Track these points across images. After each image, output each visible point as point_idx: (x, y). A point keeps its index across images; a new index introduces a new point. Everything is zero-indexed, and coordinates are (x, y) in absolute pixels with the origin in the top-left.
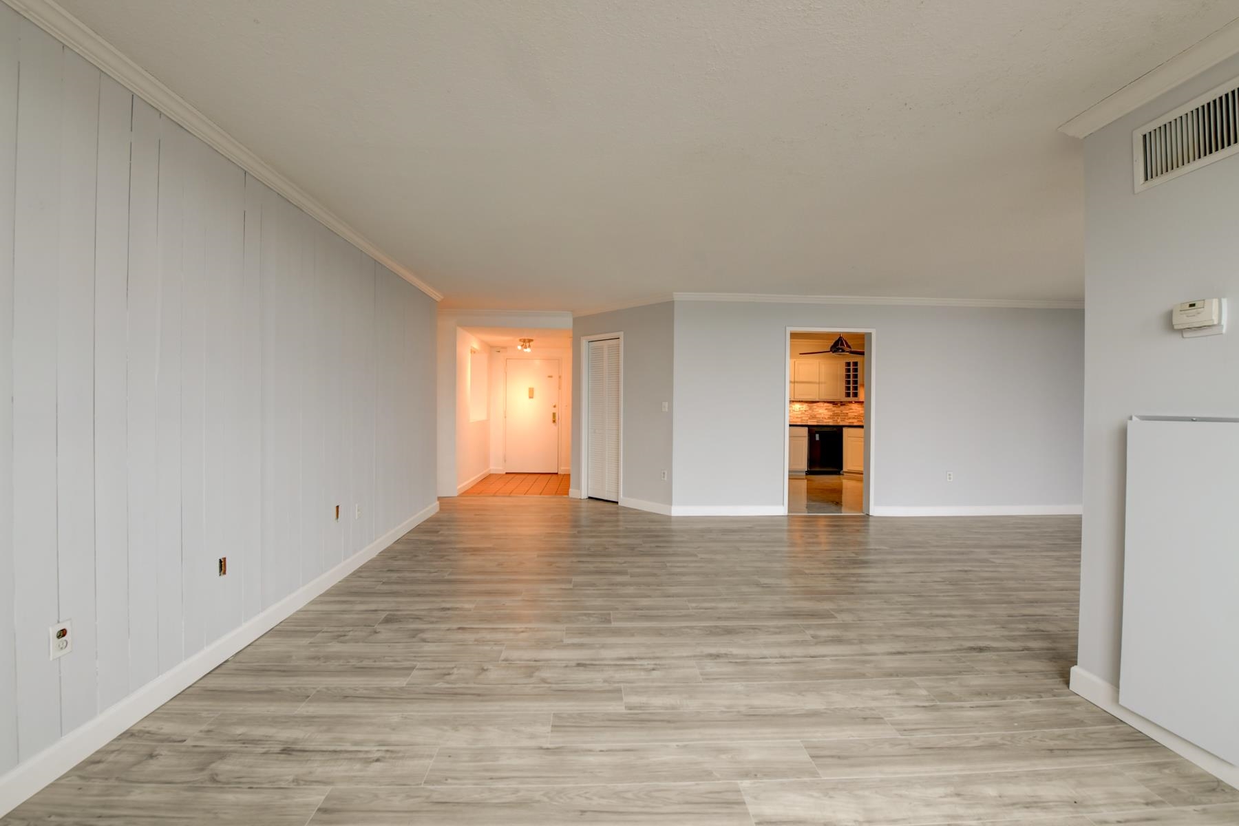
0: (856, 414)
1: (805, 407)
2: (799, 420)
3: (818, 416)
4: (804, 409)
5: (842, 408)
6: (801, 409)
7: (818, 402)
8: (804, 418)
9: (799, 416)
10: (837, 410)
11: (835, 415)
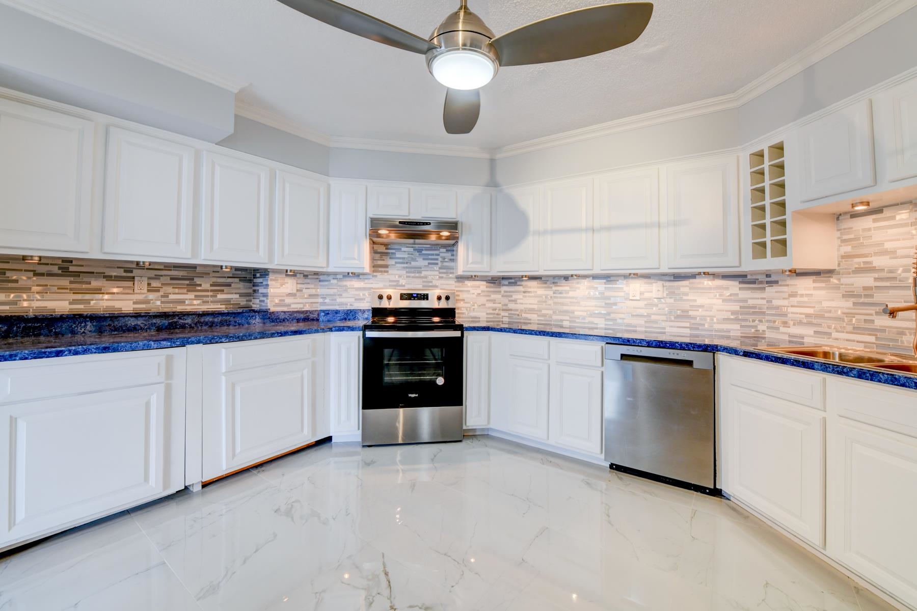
0: (810, 311)
1: (655, 289)
2: (641, 321)
3: (691, 313)
4: (654, 294)
5: (770, 291)
6: (647, 295)
7: (693, 276)
8: (653, 317)
9: (644, 312)
10: (754, 297)
11: (748, 312)
